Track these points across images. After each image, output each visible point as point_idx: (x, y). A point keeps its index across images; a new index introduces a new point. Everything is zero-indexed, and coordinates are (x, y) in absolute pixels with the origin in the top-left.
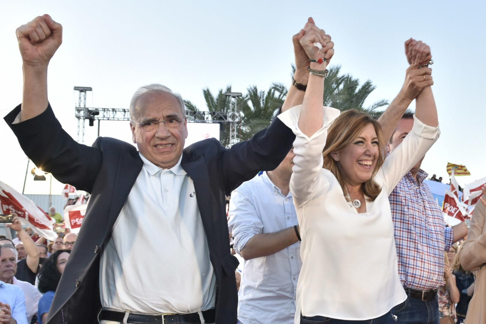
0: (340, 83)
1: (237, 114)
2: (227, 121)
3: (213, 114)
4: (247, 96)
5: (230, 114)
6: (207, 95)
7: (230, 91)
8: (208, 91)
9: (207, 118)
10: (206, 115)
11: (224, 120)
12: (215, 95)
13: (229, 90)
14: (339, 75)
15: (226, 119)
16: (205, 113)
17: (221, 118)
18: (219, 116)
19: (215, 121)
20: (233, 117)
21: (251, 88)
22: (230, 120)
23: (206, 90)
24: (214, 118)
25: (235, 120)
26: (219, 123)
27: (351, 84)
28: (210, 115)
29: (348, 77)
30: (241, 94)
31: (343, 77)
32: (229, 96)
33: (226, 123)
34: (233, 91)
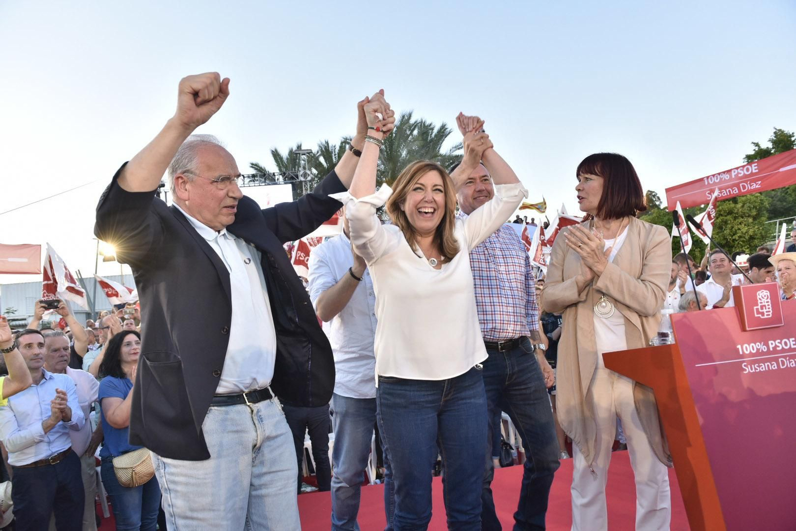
0: (414, 129)
1: (308, 172)
2: (299, 180)
3: (284, 174)
4: (318, 152)
5: (302, 172)
6: (276, 155)
7: (301, 149)
8: (276, 150)
9: (278, 180)
10: (276, 176)
11: (296, 179)
12: (284, 154)
13: (299, 147)
14: (412, 121)
15: (298, 178)
16: (275, 174)
17: (292, 178)
18: (290, 176)
19: (287, 181)
20: (305, 175)
21: (322, 144)
22: (302, 179)
23: (274, 150)
24: (285, 178)
25: (307, 178)
26: (290, 183)
27: (425, 129)
28: (281, 176)
29: (422, 122)
30: (311, 150)
31: (416, 122)
32: (299, 154)
33: (298, 183)
34: (303, 148)
